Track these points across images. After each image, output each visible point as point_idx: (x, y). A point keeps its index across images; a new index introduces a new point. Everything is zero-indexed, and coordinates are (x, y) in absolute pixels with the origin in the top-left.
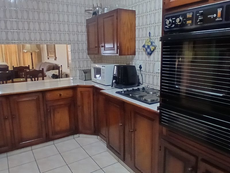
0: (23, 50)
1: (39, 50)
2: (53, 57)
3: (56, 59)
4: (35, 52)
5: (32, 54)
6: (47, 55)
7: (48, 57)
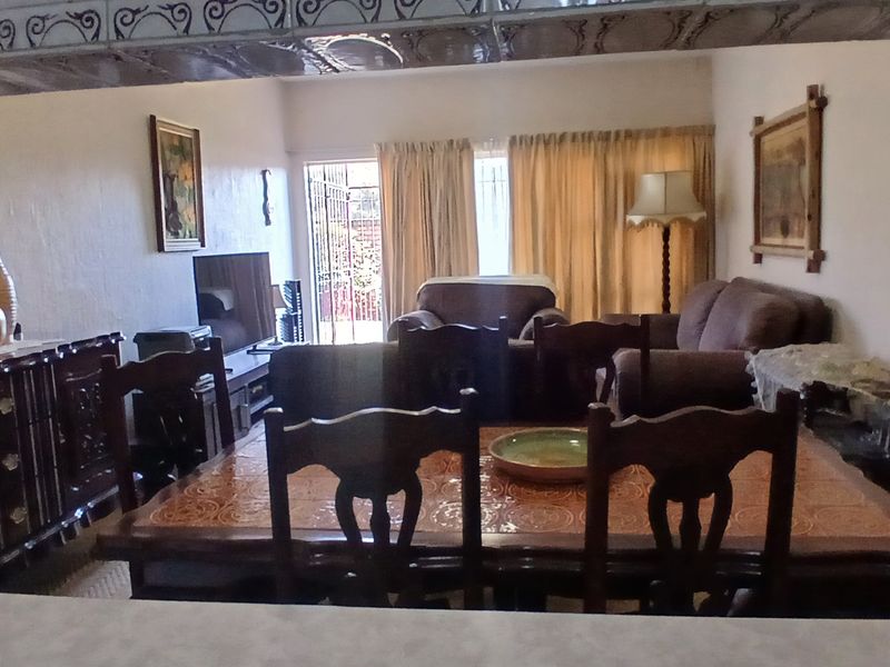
0: (626, 213)
1: (704, 214)
2: (803, 248)
3: (815, 265)
4: (685, 222)
5: (666, 236)
6: (750, 239)
7: (759, 249)
